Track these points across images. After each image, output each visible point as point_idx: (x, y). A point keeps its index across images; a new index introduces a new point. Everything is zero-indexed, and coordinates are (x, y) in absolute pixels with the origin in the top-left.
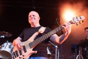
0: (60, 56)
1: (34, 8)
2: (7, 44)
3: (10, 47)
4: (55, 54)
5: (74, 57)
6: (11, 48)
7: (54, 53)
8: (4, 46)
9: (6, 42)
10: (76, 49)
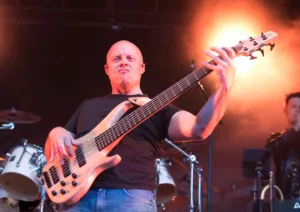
0: (205, 191)
1: (115, 27)
2: (25, 151)
3: (33, 162)
4: (189, 182)
5: (252, 192)
6: (36, 165)
7: (186, 178)
8: (13, 159)
9: (22, 144)
10: (259, 165)
